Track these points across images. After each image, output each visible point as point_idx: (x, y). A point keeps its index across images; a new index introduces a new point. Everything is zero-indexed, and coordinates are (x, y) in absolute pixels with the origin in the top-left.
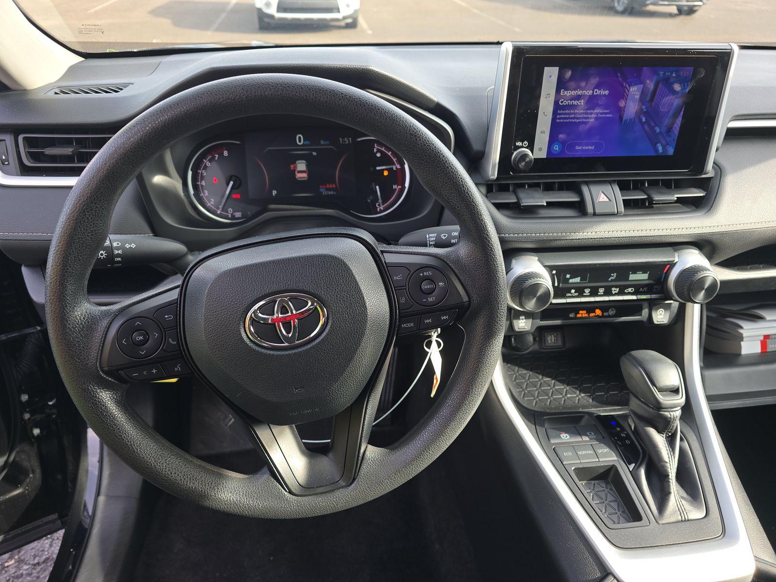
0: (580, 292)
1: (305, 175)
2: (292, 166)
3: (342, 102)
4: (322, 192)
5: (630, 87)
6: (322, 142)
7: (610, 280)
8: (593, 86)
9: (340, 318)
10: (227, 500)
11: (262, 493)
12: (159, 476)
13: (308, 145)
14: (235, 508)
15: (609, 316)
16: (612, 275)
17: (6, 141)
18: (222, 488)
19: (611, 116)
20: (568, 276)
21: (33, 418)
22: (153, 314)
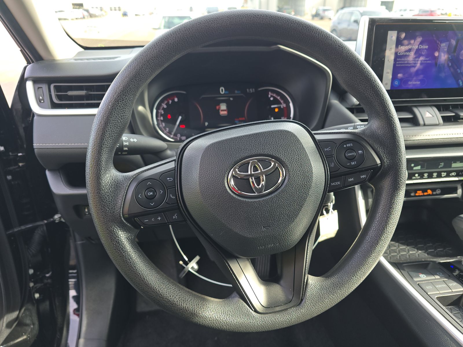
0: (421, 176)
1: (225, 112)
2: (217, 107)
3: (293, 25)
4: (236, 123)
5: (441, 43)
6: (236, 92)
7: (439, 167)
8: (419, 43)
9: (295, 174)
10: (211, 317)
11: (235, 312)
12: (162, 298)
13: (227, 94)
14: (217, 323)
15: (437, 195)
16: (441, 164)
17: (43, 88)
18: (206, 308)
19: (430, 62)
20: (413, 165)
21: (36, 286)
22: (159, 177)
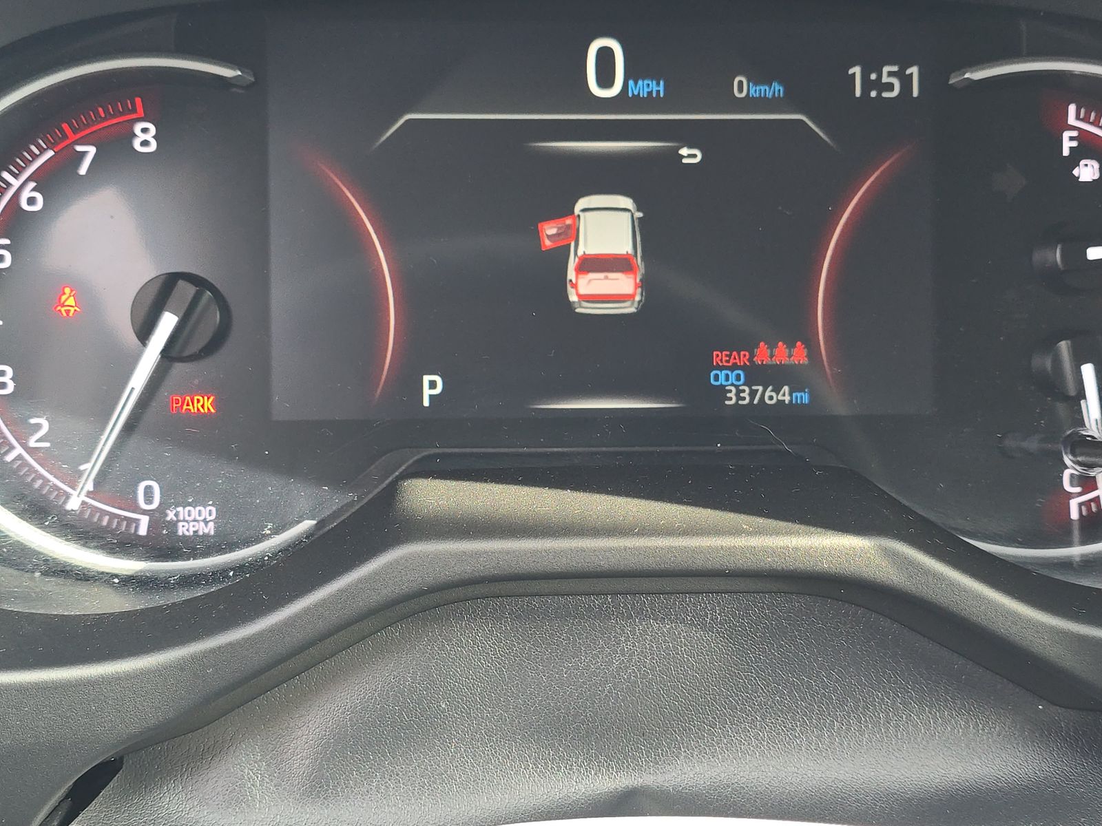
1: (623, 284)
2: (550, 230)
4: (722, 390)
6: (742, 87)
13: (649, 103)
